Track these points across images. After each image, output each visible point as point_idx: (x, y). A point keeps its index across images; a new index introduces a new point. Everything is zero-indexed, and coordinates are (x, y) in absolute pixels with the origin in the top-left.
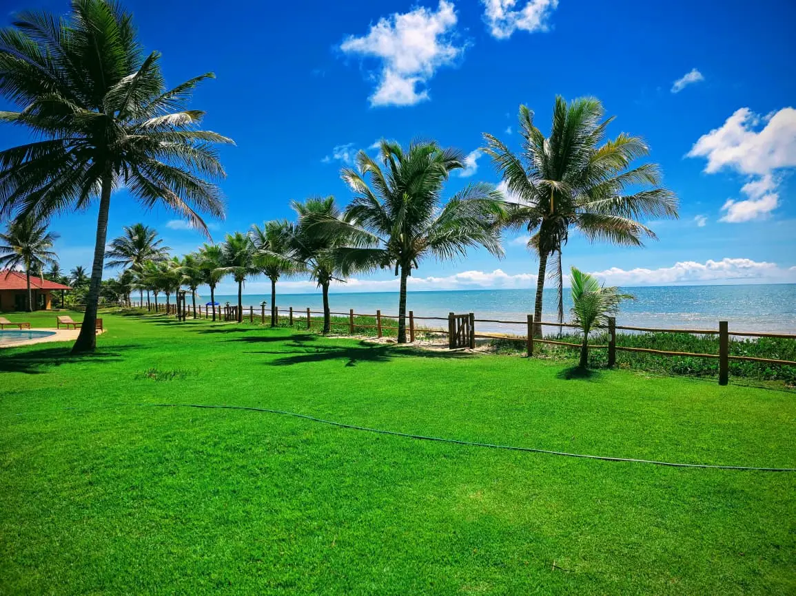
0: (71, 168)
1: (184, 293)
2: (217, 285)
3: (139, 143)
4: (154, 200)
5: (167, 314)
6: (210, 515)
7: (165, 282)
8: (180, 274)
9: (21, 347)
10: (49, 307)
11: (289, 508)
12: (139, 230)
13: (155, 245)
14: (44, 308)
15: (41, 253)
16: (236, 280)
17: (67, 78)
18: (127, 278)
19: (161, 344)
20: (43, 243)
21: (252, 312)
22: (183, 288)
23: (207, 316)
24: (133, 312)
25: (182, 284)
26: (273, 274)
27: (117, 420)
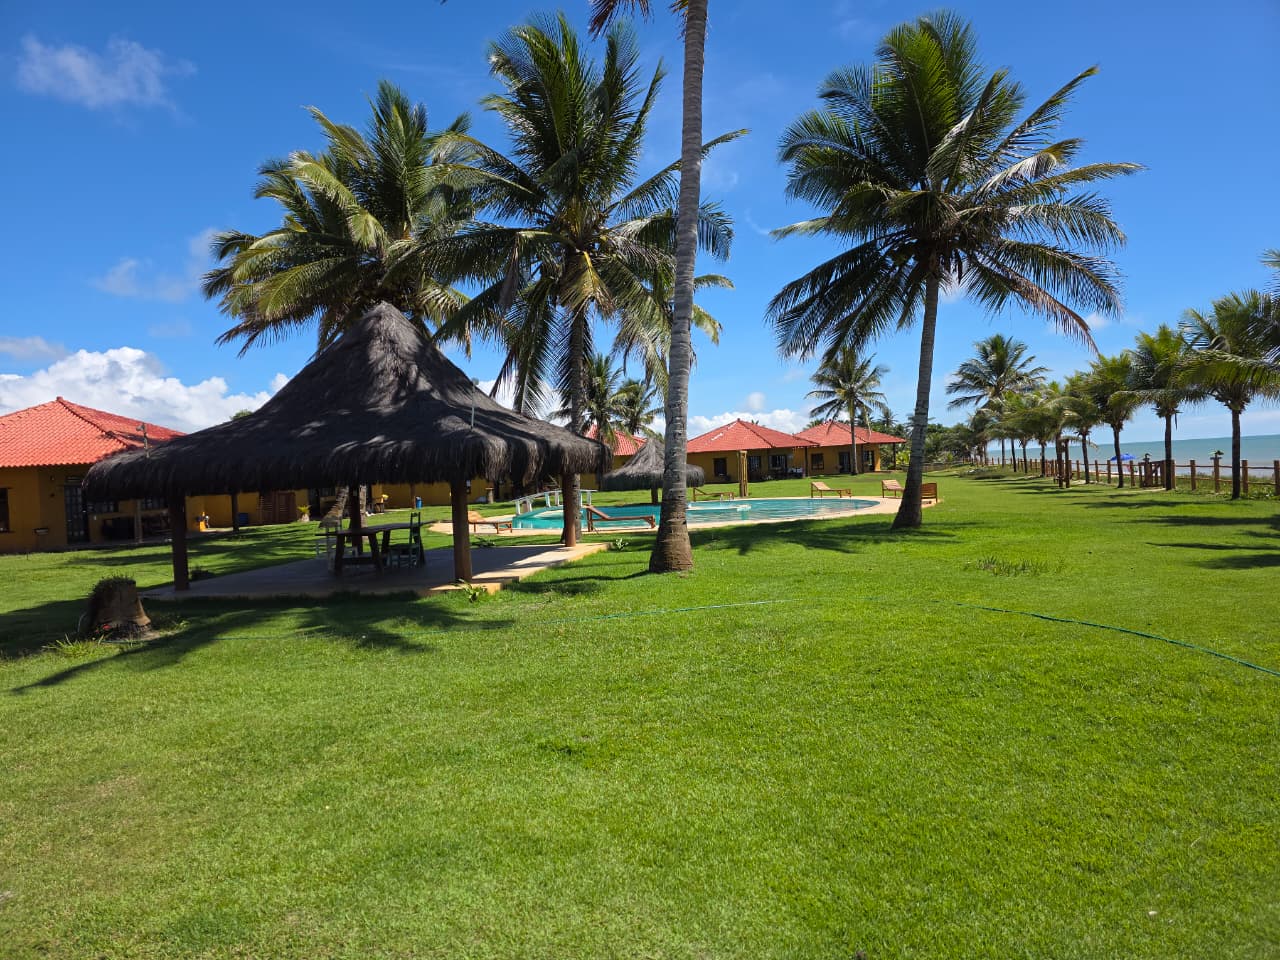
0: (888, 275)
1: (1067, 441)
2: (1126, 424)
3: (976, 219)
4: (1002, 299)
5: (1042, 476)
6: (1009, 756)
7: (1038, 426)
8: (1060, 410)
9: (836, 519)
10: (878, 469)
11: (1134, 780)
12: (997, 344)
13: (1023, 365)
14: (872, 469)
15: (866, 395)
16: (1160, 414)
17: (880, 153)
18: (980, 422)
19: (1016, 522)
20: (868, 380)
21: (1193, 471)
22: (1067, 433)
23: (1109, 480)
24: (989, 474)
25: (1064, 426)
26: (1236, 400)
27: (924, 619)
